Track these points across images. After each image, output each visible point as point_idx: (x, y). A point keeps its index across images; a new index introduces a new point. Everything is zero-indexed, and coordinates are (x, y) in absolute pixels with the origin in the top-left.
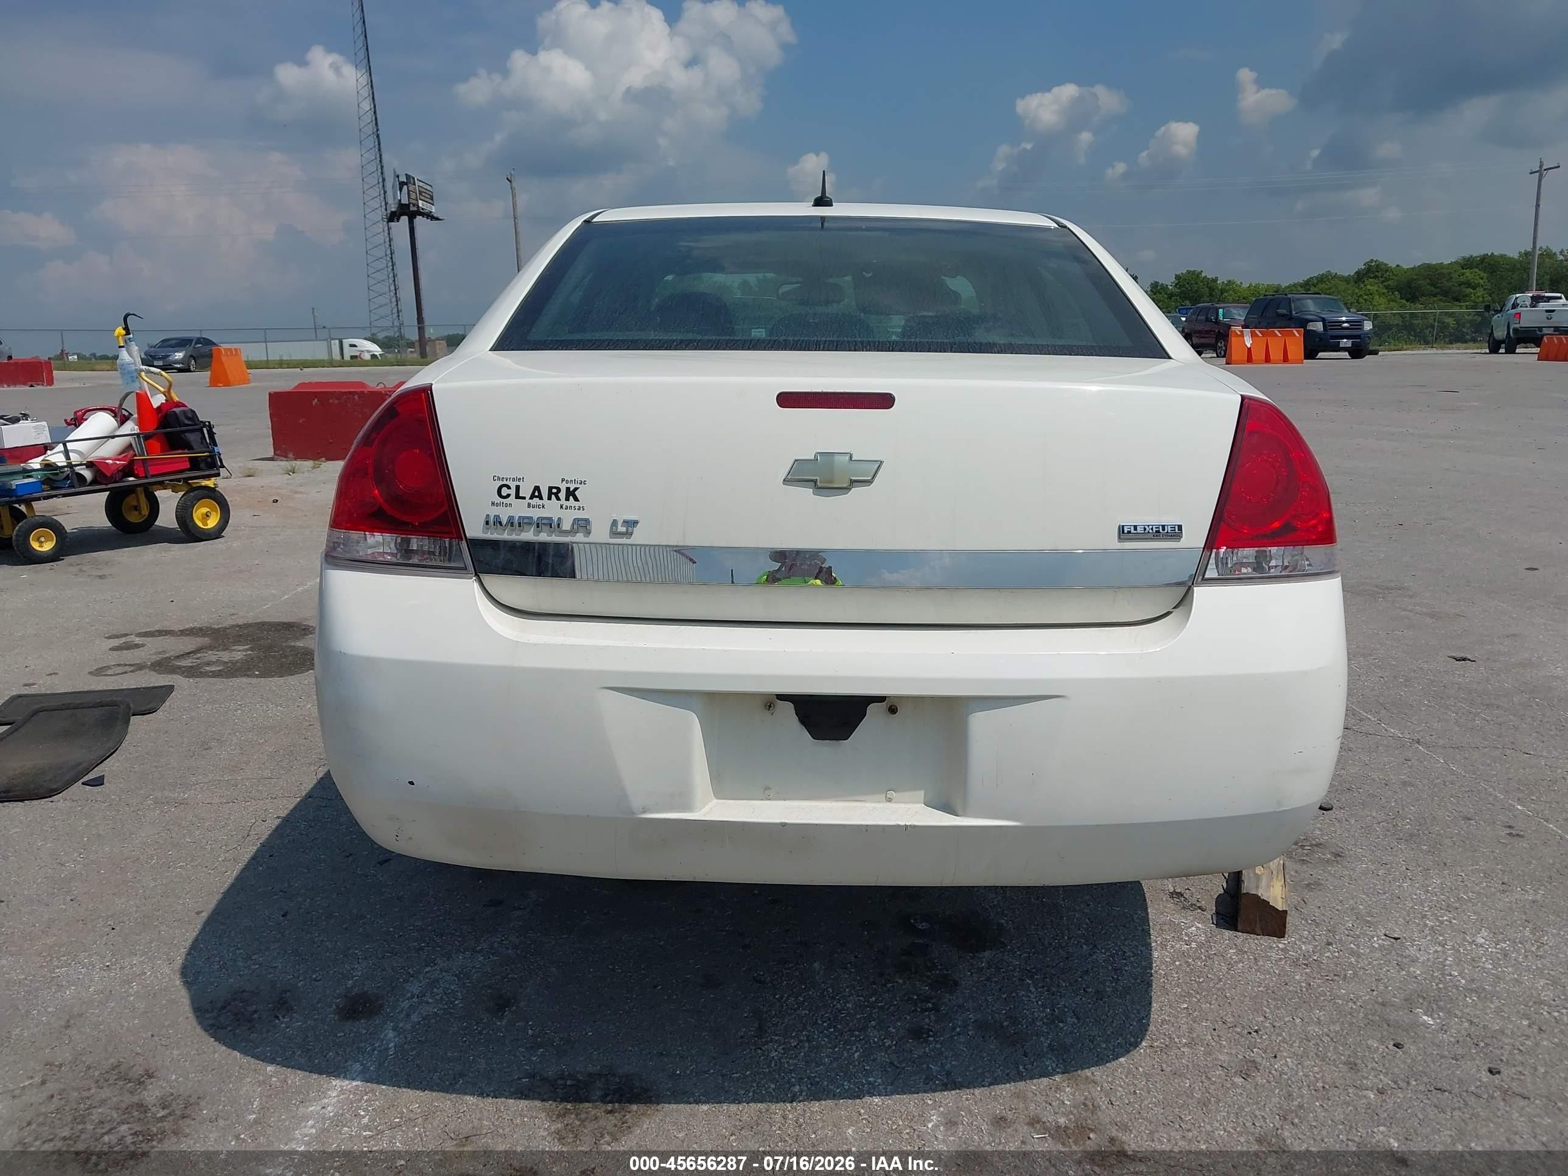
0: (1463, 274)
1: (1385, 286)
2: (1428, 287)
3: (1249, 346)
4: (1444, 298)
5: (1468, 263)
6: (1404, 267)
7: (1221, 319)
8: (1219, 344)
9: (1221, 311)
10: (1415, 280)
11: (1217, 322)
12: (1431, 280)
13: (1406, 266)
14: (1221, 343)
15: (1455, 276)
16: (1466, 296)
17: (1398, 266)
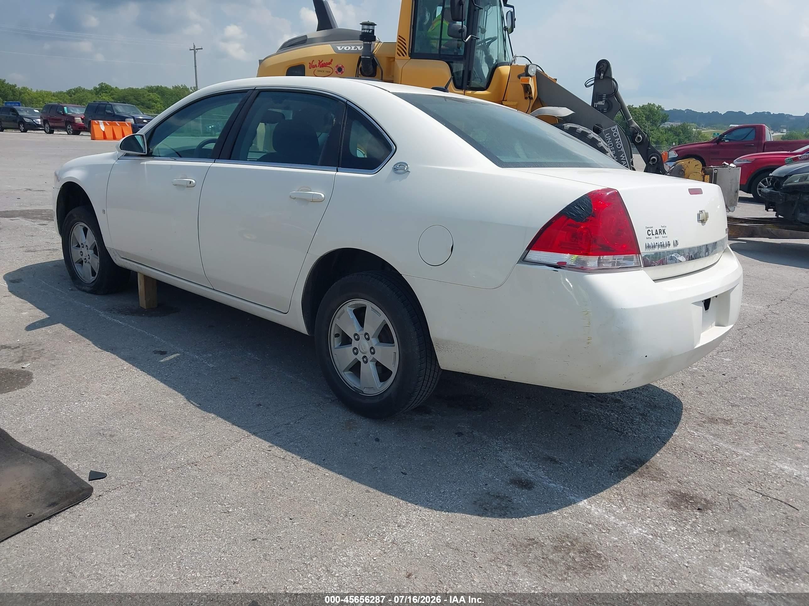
0: (150, 95)
1: (112, 98)
2: (134, 100)
3: (103, 130)
4: (142, 107)
5: (151, 90)
6: (120, 88)
7: (67, 113)
8: (68, 127)
9: (65, 108)
10: (127, 96)
11: (64, 114)
12: (134, 97)
13: (121, 88)
14: (69, 126)
15: (146, 96)
16: (152, 106)
17: (116, 88)
